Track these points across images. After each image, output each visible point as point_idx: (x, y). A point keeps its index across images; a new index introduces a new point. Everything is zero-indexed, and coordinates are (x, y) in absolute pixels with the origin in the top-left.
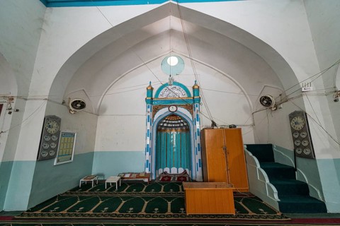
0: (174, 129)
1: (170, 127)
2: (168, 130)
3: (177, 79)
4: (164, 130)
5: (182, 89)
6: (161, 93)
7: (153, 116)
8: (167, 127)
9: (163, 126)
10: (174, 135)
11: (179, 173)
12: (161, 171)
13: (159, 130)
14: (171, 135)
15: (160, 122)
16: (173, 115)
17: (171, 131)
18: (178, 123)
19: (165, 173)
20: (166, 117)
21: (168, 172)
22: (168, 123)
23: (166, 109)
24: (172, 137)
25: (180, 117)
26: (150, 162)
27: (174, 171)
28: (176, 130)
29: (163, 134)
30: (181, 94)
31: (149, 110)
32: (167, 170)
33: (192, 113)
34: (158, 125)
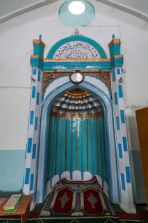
0: (76, 113)
1: (72, 110)
2: (69, 114)
3: (84, 32)
4: (64, 115)
5: (91, 47)
6: (57, 53)
7: (44, 90)
8: (66, 110)
9: (60, 108)
10: (77, 122)
11: (85, 180)
12: (56, 179)
13: (54, 113)
14: (72, 122)
15: (55, 100)
16: (77, 90)
17: (73, 116)
18: (84, 104)
19: (63, 181)
20: (65, 92)
21: (69, 179)
22: (69, 104)
23: (66, 79)
24: (74, 125)
25: (89, 92)
26: (33, 171)
27: (77, 175)
28: (81, 116)
29: (61, 120)
30: (91, 54)
31: (36, 77)
32: (66, 175)
33: (109, 86)
34: (52, 106)
